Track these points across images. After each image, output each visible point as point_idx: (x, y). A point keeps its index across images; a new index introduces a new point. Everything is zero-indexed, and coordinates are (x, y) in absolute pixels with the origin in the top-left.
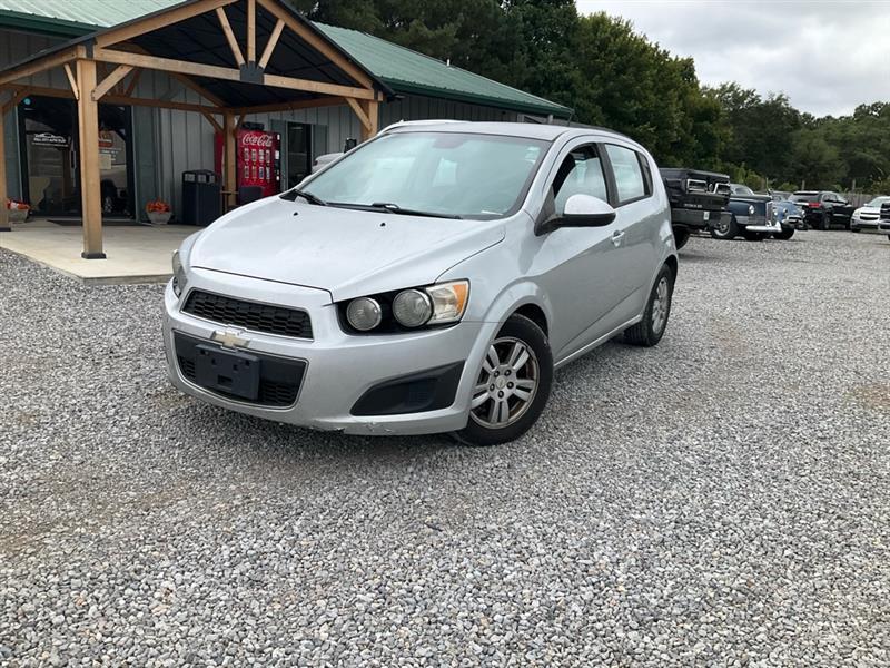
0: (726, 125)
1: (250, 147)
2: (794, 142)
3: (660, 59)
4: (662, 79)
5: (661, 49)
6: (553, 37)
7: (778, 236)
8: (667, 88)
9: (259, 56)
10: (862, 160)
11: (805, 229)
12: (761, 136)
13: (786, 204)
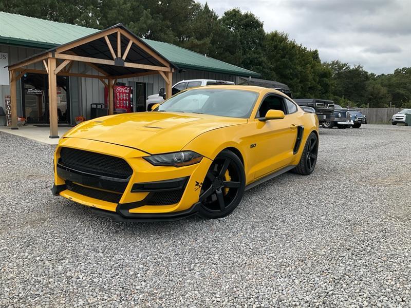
1: (120, 93)
2: (367, 86)
3: (302, 51)
4: (304, 60)
8: (306, 64)
9: (122, 55)
10: (398, 93)
12: (351, 84)
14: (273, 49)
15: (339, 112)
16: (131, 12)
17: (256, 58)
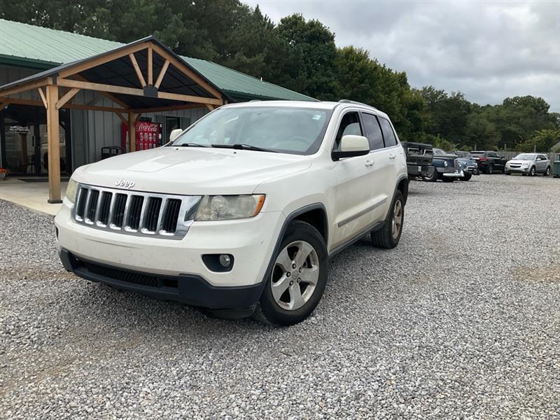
0: (427, 111)
1: (144, 132)
2: (468, 121)
3: (386, 73)
4: (388, 86)
5: (387, 68)
6: (321, 61)
7: (462, 179)
8: (391, 91)
9: (155, 81)
10: (509, 131)
11: (478, 174)
12: (448, 118)
13: (466, 160)
14: (348, 70)
15: (446, 160)
16: (155, 17)
17: (326, 82)
